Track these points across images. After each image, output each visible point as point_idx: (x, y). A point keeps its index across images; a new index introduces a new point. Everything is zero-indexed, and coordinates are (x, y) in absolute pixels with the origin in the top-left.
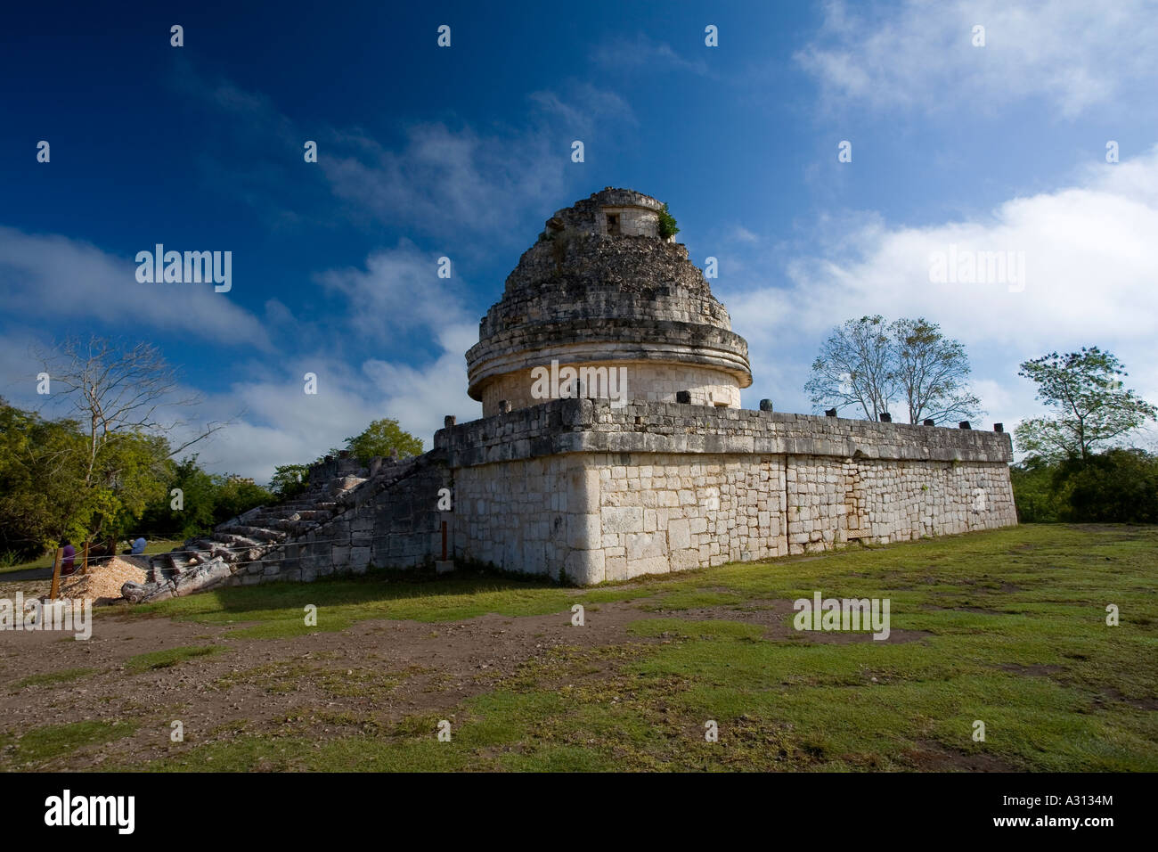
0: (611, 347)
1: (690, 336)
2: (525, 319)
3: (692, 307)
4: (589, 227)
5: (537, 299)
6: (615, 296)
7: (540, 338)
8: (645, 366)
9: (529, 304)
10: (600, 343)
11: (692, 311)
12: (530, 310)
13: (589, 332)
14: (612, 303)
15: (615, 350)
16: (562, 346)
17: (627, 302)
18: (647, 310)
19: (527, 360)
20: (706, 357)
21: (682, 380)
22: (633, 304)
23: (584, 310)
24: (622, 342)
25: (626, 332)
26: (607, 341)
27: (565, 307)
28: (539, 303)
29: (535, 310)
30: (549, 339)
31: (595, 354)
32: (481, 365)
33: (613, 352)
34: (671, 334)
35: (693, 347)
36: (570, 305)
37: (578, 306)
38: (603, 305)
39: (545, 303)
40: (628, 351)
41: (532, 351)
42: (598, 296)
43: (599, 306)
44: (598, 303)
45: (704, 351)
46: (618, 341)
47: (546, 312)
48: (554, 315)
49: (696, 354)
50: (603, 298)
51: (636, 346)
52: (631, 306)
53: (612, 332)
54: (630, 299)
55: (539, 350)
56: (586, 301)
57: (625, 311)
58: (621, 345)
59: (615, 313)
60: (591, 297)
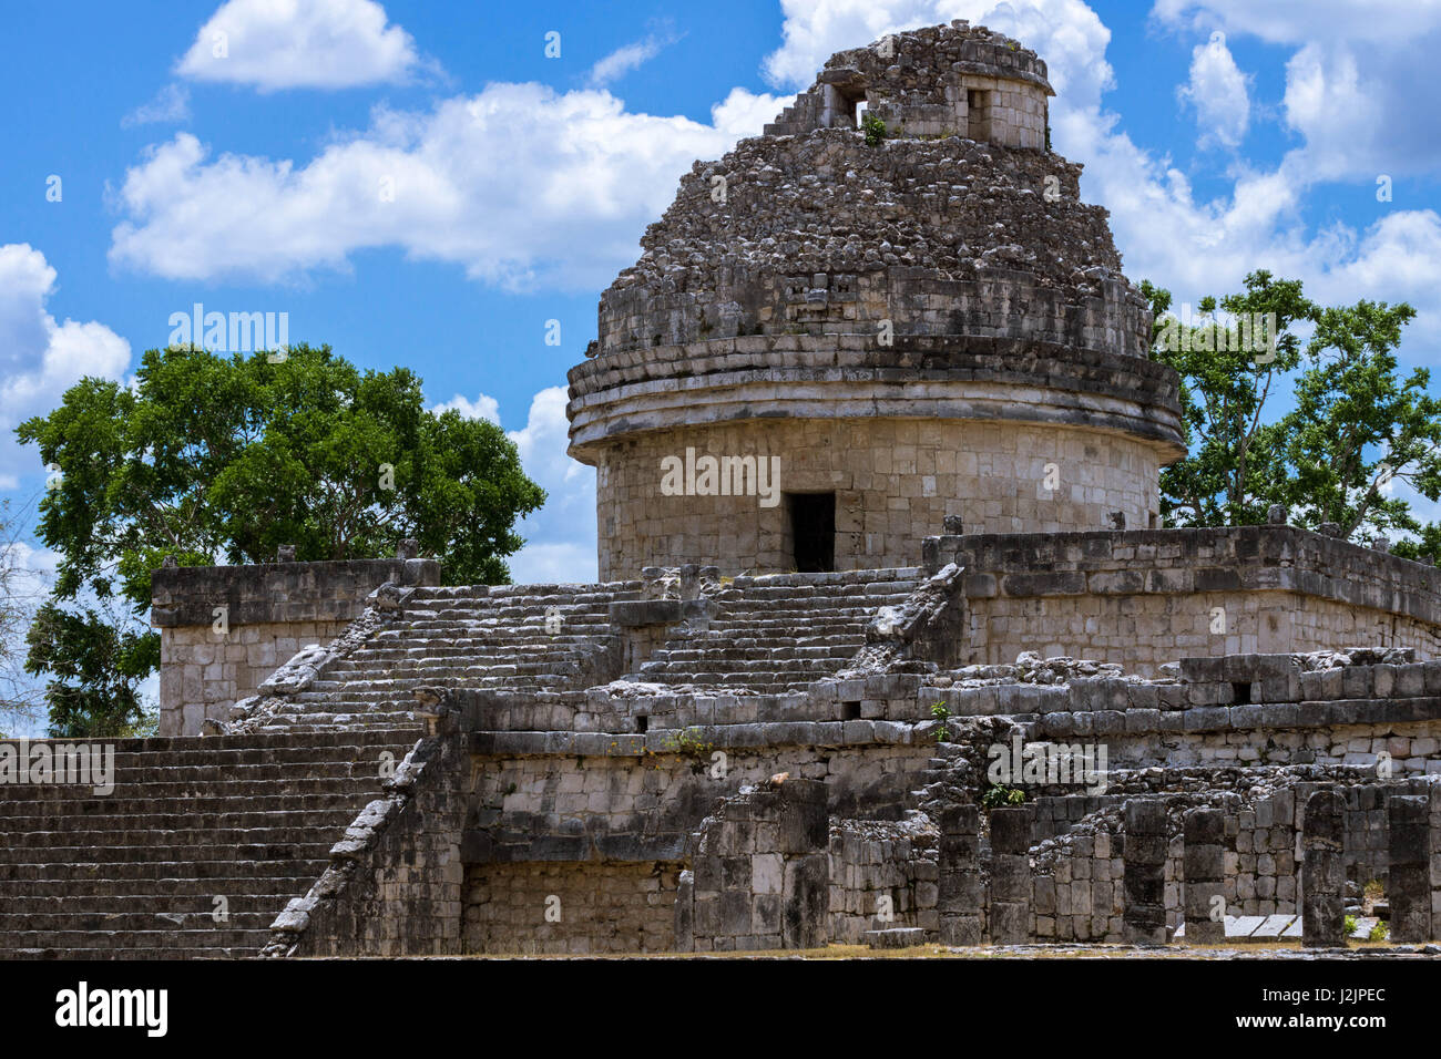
0: (1034, 396)
1: (1139, 384)
2: (850, 311)
3: (1129, 324)
4: (934, 113)
5: (880, 275)
6: (1026, 292)
7: (905, 361)
8: (1070, 435)
9: (863, 281)
10: (1014, 386)
11: (1129, 328)
12: (864, 295)
13: (998, 362)
14: (1023, 305)
15: (1040, 404)
16: (947, 383)
17: (1046, 306)
18: (1073, 325)
19: (875, 400)
20: (1159, 427)
21: (1117, 466)
22: (1054, 312)
23: (973, 312)
24: (1051, 390)
25: (1055, 369)
26: (1028, 385)
27: (938, 300)
28: (886, 284)
29: (875, 297)
30: (923, 366)
31: (1008, 407)
32: (732, 389)
33: (1036, 405)
34: (1118, 379)
35: (1143, 406)
36: (947, 298)
37: (964, 304)
38: (1006, 305)
39: (898, 287)
40: (1059, 407)
41: (887, 383)
42: (998, 288)
43: (999, 308)
44: (998, 299)
45: (1156, 414)
46: (1046, 386)
47: (902, 305)
48: (916, 313)
49: (1147, 420)
50: (1006, 293)
51: (1070, 397)
52: (1050, 314)
53: (1033, 367)
54: (1050, 301)
55: (902, 385)
56: (977, 296)
57: (1041, 323)
58: (1048, 396)
59: (1026, 325)
60: (986, 289)
